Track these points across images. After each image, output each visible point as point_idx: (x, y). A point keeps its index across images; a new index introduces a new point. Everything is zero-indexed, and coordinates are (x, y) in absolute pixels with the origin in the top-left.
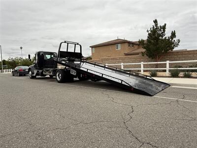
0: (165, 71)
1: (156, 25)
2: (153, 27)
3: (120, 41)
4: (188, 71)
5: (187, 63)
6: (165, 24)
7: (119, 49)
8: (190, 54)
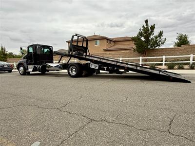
0: (161, 64)
1: (147, 25)
2: (143, 27)
3: (98, 37)
4: (181, 64)
5: (169, 58)
6: (154, 25)
7: (98, 45)
8: (172, 51)
